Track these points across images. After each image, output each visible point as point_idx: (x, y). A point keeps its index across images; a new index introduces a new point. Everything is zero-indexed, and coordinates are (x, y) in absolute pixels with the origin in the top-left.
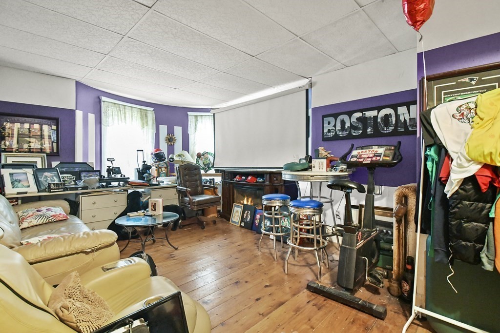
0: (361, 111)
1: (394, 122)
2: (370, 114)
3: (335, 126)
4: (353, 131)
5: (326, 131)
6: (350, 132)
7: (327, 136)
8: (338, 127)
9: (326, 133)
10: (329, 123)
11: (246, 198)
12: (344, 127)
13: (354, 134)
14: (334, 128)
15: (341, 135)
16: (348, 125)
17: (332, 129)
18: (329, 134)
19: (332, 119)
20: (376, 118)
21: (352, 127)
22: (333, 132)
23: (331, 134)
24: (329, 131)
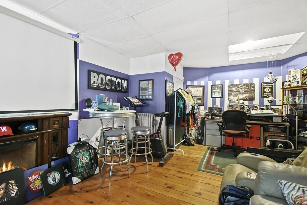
0: (111, 76)
1: (121, 86)
2: (114, 79)
3: (98, 80)
4: (107, 86)
5: (92, 82)
6: (105, 86)
7: (93, 86)
8: (100, 82)
9: (93, 83)
10: (94, 77)
11: (4, 164)
12: (103, 83)
13: (107, 88)
14: (97, 81)
15: (101, 87)
16: (104, 82)
17: (96, 82)
18: (94, 85)
19: (96, 75)
20: (115, 81)
21: (106, 83)
22: (97, 84)
23: (96, 85)
24: (94, 82)
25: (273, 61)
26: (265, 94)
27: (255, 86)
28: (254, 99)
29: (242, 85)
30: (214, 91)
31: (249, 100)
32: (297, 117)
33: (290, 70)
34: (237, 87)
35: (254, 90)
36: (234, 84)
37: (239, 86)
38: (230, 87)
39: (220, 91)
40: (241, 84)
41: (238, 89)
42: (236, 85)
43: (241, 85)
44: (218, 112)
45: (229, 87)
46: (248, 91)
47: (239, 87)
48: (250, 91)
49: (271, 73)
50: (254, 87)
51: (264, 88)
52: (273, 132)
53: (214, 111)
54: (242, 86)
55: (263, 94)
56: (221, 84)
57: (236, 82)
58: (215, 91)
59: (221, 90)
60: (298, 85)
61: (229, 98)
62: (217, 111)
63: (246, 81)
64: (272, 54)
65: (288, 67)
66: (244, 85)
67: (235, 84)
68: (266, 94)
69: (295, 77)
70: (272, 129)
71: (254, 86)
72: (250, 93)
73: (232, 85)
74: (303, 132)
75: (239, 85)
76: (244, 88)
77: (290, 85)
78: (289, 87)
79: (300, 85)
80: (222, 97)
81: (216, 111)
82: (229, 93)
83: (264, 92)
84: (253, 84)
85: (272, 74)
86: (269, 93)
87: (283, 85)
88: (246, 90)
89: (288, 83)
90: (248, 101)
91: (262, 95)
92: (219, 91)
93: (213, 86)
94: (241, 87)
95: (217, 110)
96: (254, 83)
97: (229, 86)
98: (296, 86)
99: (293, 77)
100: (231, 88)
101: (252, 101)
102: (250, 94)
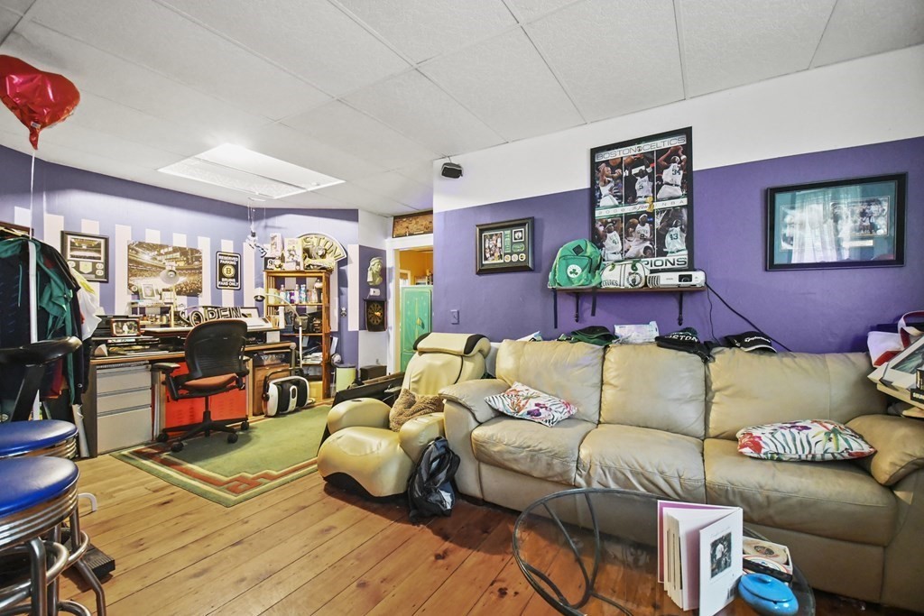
25: (256, 209)
26: (223, 279)
27: (203, 258)
28: (201, 292)
29: (171, 249)
30: (72, 256)
31: (189, 295)
32: (300, 328)
33: (274, 234)
34: (156, 253)
35: (201, 268)
36: (147, 242)
37: (162, 251)
38: (133, 249)
39: (100, 259)
40: (167, 246)
41: (159, 258)
42: (151, 247)
43: (166, 250)
44: (132, 331)
45: (129, 248)
46: (187, 270)
47: (162, 254)
48: (191, 269)
49: (254, 235)
50: (199, 259)
51: (222, 266)
52: (271, 366)
53: (117, 326)
54: (170, 253)
55: (220, 280)
56: (105, 234)
57: (153, 237)
58: (77, 257)
59: (102, 256)
60: (298, 268)
61: (130, 286)
62: (130, 328)
63: (180, 241)
64: (257, 193)
65: (266, 227)
66: (176, 250)
67: (148, 244)
68: (226, 279)
69: (293, 253)
70: (267, 360)
71: (200, 257)
72: (190, 274)
73: (140, 245)
74: (309, 356)
75: (162, 247)
76: (175, 259)
77: (280, 266)
78: (279, 269)
79: (302, 269)
80: (106, 279)
81: (125, 327)
82: (130, 270)
83: (222, 276)
84: (197, 251)
85: (256, 238)
86: (232, 278)
87: (266, 264)
88: (182, 264)
89: (278, 262)
90: (186, 297)
91: (219, 283)
92: (94, 258)
93: (69, 238)
94: (166, 253)
95: (128, 323)
96: (199, 248)
97: (129, 246)
98: (294, 269)
99: (289, 251)
100: (137, 252)
101: (197, 296)
102: (192, 278)
